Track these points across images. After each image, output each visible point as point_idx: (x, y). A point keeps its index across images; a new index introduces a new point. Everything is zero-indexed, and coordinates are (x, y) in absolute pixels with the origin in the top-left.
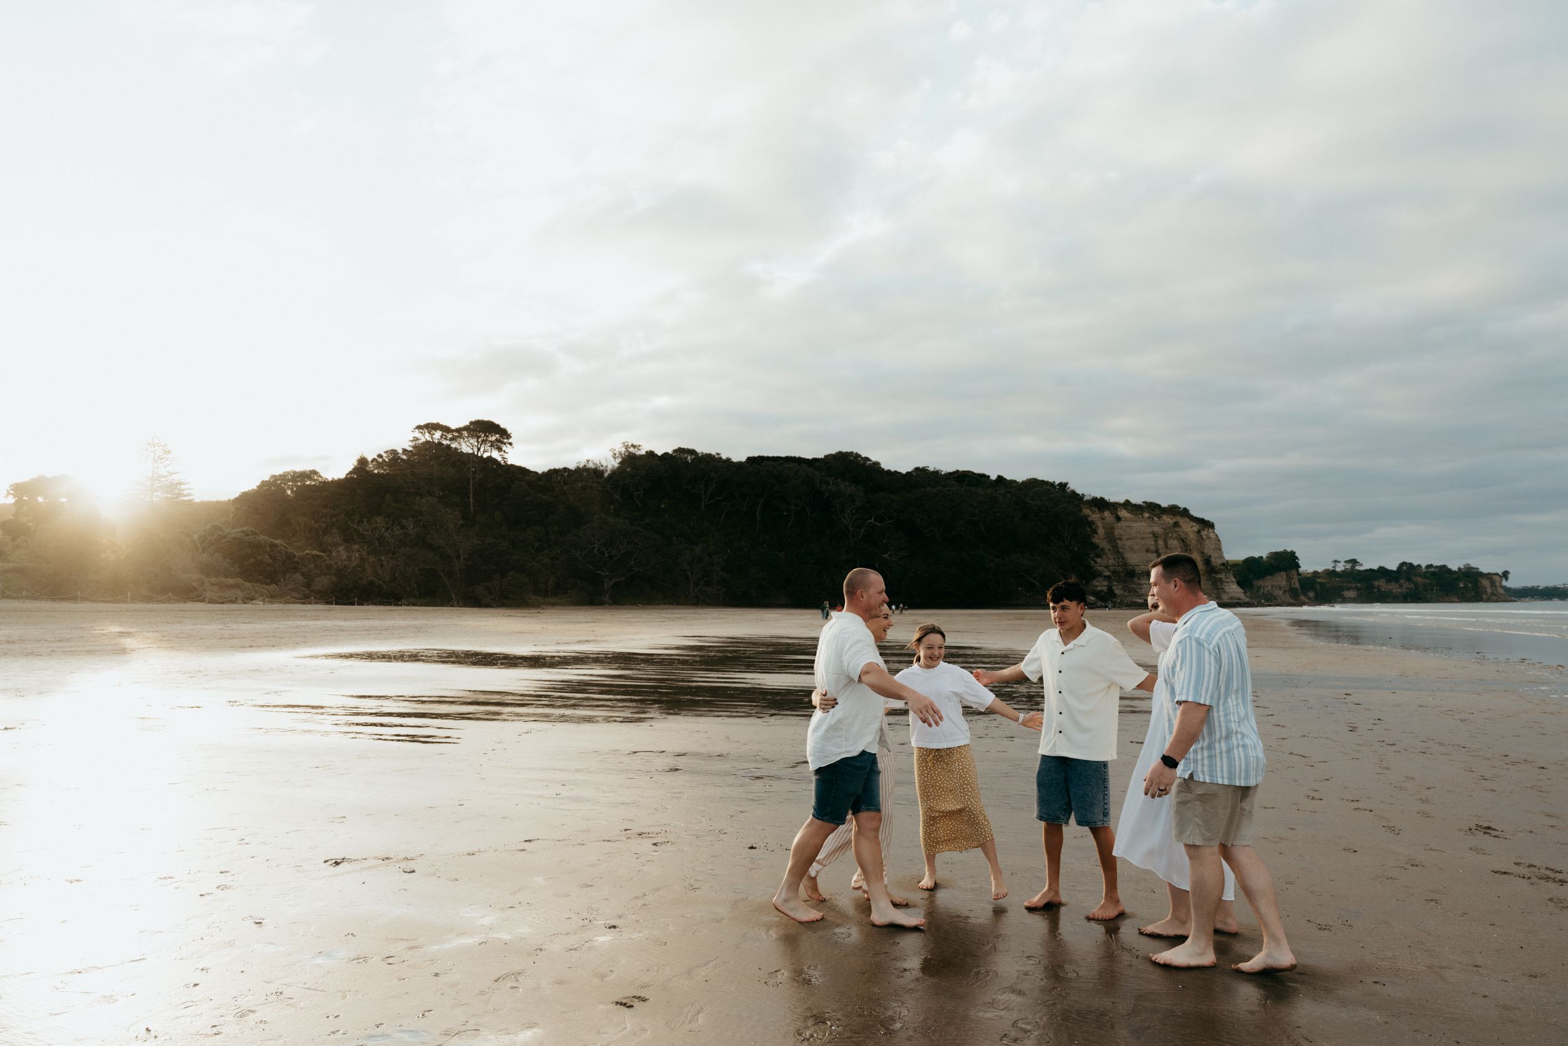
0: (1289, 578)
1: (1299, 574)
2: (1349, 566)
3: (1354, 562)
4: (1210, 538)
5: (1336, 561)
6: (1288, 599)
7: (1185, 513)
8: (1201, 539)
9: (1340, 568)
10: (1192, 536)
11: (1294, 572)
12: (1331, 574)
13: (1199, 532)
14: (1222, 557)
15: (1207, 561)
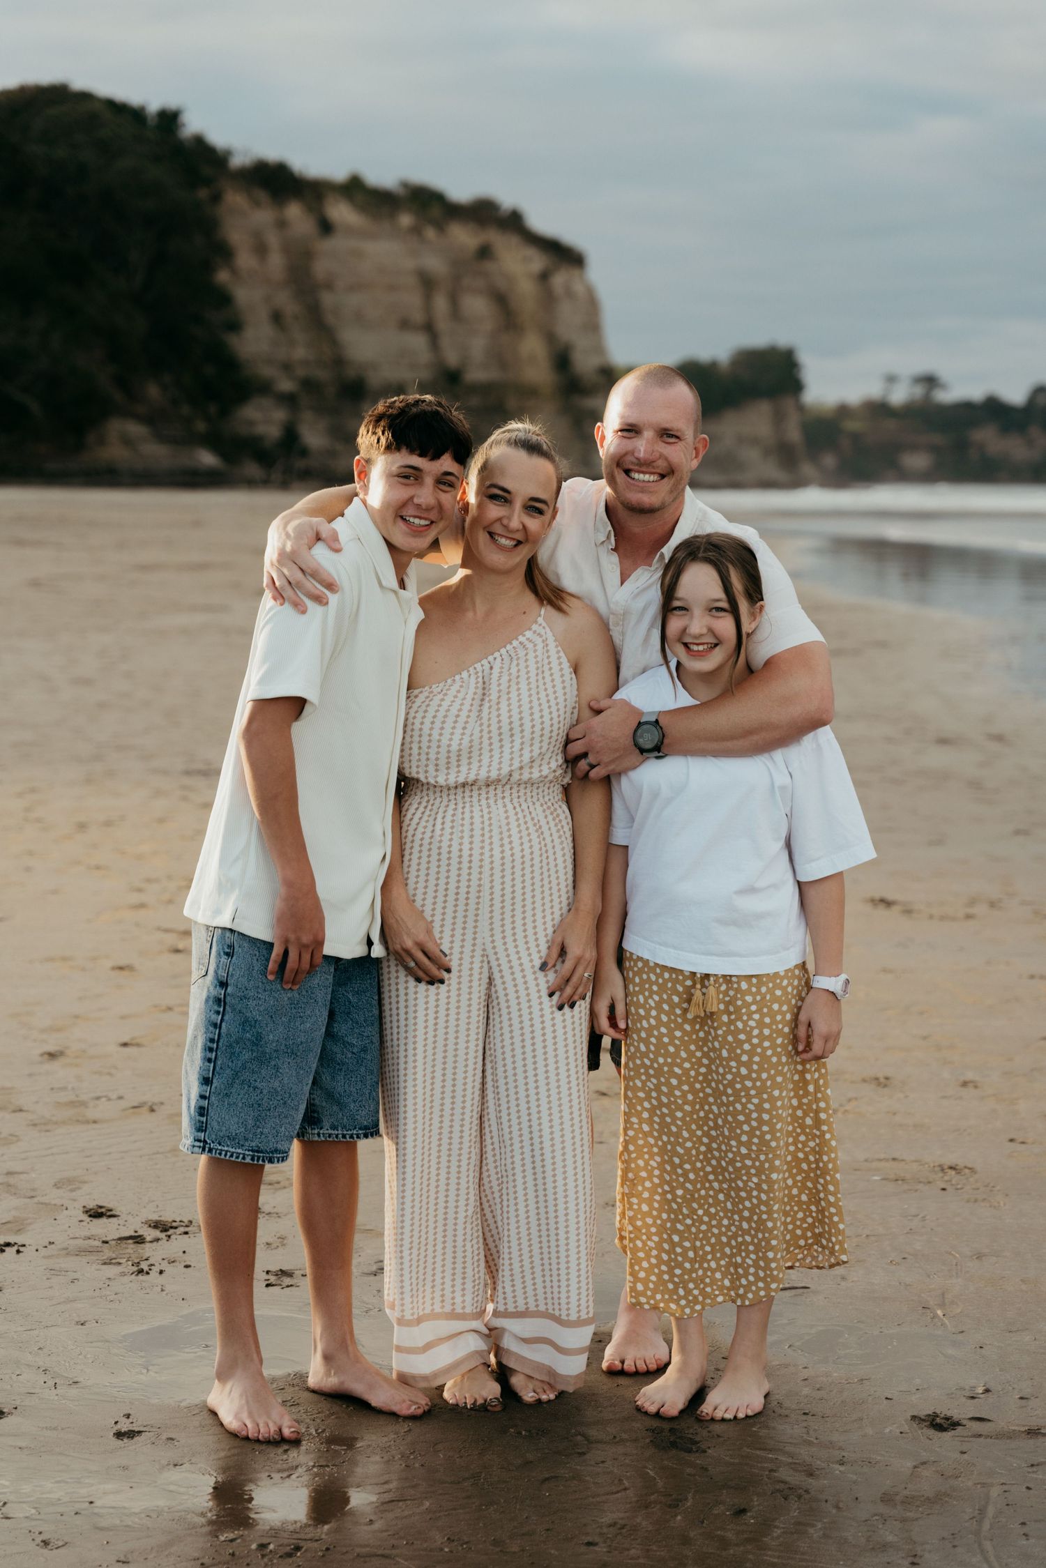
0: (779, 418)
1: (801, 408)
2: (919, 391)
3: (930, 381)
4: (569, 294)
5: (891, 379)
6: (771, 470)
7: (513, 222)
8: (548, 299)
9: (899, 396)
10: (525, 290)
11: (788, 403)
12: (878, 410)
13: (544, 277)
14: (599, 349)
15: (562, 360)
